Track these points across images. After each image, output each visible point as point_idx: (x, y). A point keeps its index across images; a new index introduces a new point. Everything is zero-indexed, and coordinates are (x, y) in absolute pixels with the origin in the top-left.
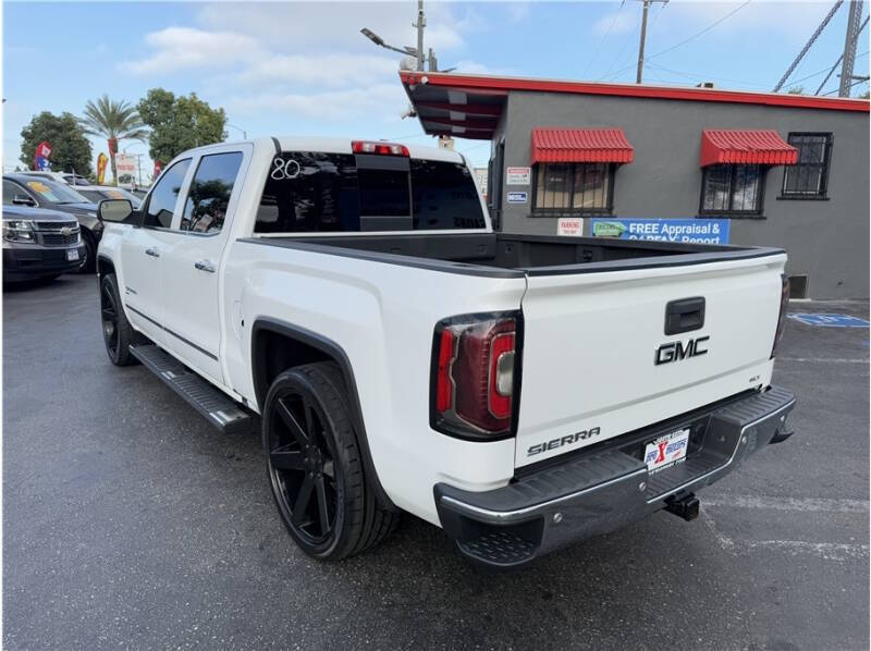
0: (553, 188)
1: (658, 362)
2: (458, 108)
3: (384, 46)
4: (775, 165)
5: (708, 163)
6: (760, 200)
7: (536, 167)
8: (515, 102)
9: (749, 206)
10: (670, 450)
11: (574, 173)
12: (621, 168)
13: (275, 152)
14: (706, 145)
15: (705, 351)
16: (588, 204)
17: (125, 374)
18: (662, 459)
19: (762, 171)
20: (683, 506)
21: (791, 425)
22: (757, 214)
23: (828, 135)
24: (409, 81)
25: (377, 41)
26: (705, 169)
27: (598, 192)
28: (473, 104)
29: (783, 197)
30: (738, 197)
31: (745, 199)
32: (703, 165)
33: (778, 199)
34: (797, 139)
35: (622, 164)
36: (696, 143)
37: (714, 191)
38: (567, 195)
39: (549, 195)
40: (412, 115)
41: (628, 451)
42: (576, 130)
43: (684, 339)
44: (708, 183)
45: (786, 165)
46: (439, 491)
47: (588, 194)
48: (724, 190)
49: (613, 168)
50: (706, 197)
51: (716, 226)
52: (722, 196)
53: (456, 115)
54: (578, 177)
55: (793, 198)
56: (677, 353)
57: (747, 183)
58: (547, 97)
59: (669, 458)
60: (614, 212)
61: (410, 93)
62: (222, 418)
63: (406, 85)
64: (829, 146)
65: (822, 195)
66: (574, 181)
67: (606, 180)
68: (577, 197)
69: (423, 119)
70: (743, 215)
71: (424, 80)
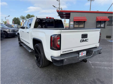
0: (77, 25)
1: (81, 42)
2: (64, 15)
4: (107, 21)
5: (97, 21)
6: (104, 26)
7: (74, 22)
8: (71, 14)
9: (103, 26)
10: (83, 54)
11: (79, 22)
12: (86, 22)
13: (36, 18)
14: (97, 19)
15: (88, 41)
16: (81, 26)
17: (21, 47)
18: (82, 55)
19: (105, 22)
20: (85, 61)
21: (101, 51)
22: (104, 27)
24: (58, 11)
25: (55, 7)
26: (97, 22)
27: (82, 25)
28: (66, 14)
29: (108, 25)
30: (101, 25)
31: (102, 25)
34: (110, 18)
35: (85, 21)
36: (95, 18)
37: (98, 25)
38: (78, 25)
39: (76, 25)
40: (59, 16)
41: (77, 53)
42: (79, 17)
43: (85, 39)
44: (97, 24)
46: (51, 57)
47: (81, 25)
48: (100, 24)
49: (84, 22)
50: (97, 25)
52: (99, 25)
53: (64, 16)
54: (80, 23)
55: (109, 25)
56: (83, 41)
57: (103, 23)
58: (76, 13)
59: (83, 55)
61: (58, 13)
62: (30, 51)
63: (57, 12)
66: (79, 23)
67: (84, 23)
68: (80, 26)
69: (60, 16)
70: (102, 28)
71: (60, 11)
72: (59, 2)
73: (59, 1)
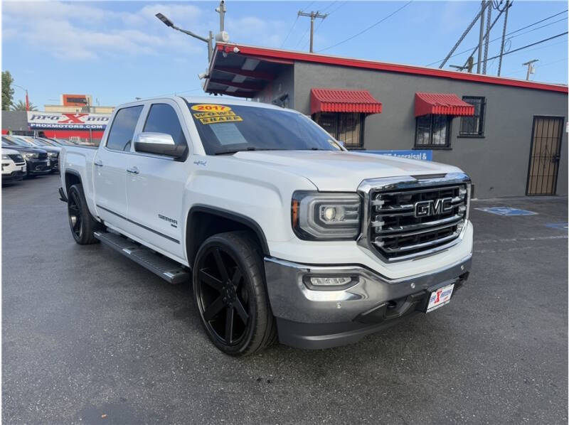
2: (247, 73)
3: (174, 28)
4: (457, 116)
6: (448, 138)
8: (299, 70)
9: (443, 142)
11: (338, 120)
16: (349, 141)
19: (450, 118)
22: (447, 147)
23: (483, 98)
24: (224, 51)
25: (168, 23)
27: (354, 133)
28: (259, 70)
29: (461, 136)
30: (436, 136)
31: (440, 138)
32: (417, 115)
33: (458, 137)
35: (369, 114)
36: (410, 102)
37: (422, 131)
40: (206, 77)
42: (340, 90)
44: (419, 127)
45: (462, 116)
47: (349, 134)
48: (428, 131)
50: (418, 136)
51: (424, 154)
52: (427, 135)
53: (239, 78)
54: (341, 122)
55: (466, 137)
57: (441, 128)
60: (365, 147)
64: (483, 105)
65: (481, 136)
66: (338, 125)
67: (359, 125)
68: (341, 136)
69: (212, 80)
70: (439, 147)
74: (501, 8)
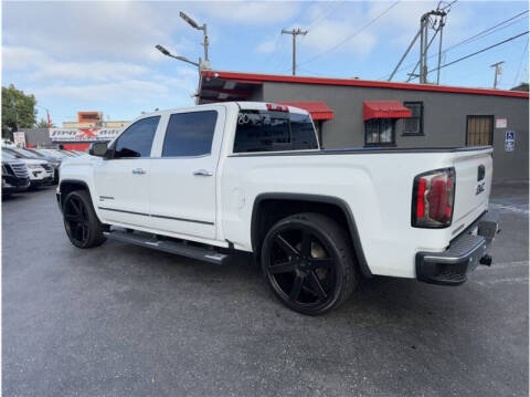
1: (477, 193)
3: (170, 56)
4: (400, 118)
5: (367, 119)
6: (393, 136)
8: (267, 87)
9: (389, 140)
12: (325, 124)
14: (366, 108)
19: (393, 121)
22: (393, 144)
23: (421, 103)
24: (208, 76)
25: (166, 53)
26: (366, 122)
28: (238, 89)
29: (405, 135)
30: (383, 136)
31: (386, 137)
32: (365, 120)
33: (402, 135)
34: (407, 105)
35: (325, 120)
36: (360, 109)
37: (371, 133)
40: (197, 96)
43: (481, 183)
44: (368, 129)
45: (404, 118)
46: (418, 256)
48: (376, 132)
49: (321, 122)
50: (368, 136)
52: (375, 135)
53: (223, 96)
55: (409, 135)
56: (480, 189)
57: (387, 128)
64: (422, 108)
65: (421, 133)
67: (318, 130)
69: (202, 98)
70: (386, 144)
71: (217, 75)
72: (205, 33)
73: (204, 28)
74: (437, 26)
